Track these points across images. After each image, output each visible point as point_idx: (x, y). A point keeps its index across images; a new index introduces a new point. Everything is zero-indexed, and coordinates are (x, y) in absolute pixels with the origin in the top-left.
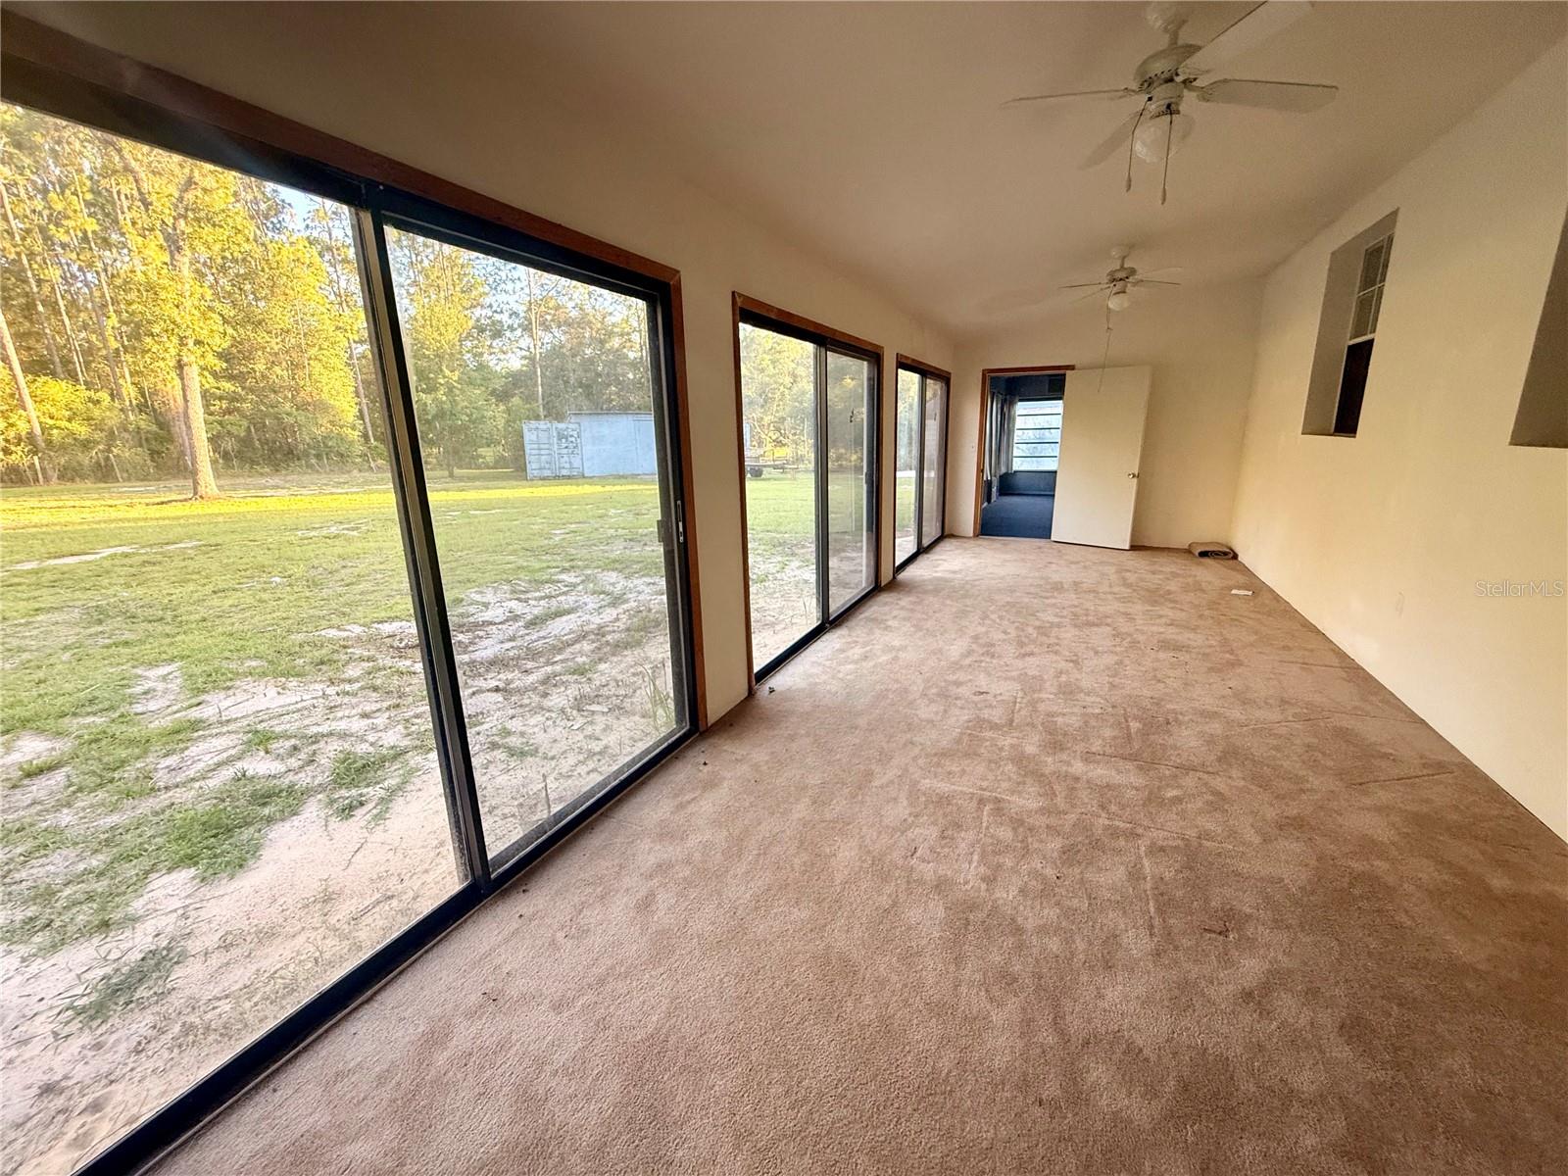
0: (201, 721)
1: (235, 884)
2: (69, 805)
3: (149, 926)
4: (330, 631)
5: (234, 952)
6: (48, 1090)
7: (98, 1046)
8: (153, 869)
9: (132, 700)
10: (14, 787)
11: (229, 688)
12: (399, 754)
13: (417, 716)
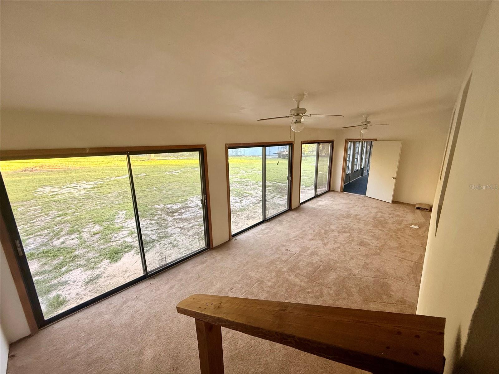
0: (124, 227)
1: (114, 265)
2: (97, 242)
3: (99, 270)
4: (156, 206)
5: (109, 278)
6: (78, 294)
7: (85, 289)
8: (104, 258)
9: (115, 219)
10: (92, 236)
11: (131, 219)
12: (153, 241)
13: (161, 232)
